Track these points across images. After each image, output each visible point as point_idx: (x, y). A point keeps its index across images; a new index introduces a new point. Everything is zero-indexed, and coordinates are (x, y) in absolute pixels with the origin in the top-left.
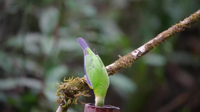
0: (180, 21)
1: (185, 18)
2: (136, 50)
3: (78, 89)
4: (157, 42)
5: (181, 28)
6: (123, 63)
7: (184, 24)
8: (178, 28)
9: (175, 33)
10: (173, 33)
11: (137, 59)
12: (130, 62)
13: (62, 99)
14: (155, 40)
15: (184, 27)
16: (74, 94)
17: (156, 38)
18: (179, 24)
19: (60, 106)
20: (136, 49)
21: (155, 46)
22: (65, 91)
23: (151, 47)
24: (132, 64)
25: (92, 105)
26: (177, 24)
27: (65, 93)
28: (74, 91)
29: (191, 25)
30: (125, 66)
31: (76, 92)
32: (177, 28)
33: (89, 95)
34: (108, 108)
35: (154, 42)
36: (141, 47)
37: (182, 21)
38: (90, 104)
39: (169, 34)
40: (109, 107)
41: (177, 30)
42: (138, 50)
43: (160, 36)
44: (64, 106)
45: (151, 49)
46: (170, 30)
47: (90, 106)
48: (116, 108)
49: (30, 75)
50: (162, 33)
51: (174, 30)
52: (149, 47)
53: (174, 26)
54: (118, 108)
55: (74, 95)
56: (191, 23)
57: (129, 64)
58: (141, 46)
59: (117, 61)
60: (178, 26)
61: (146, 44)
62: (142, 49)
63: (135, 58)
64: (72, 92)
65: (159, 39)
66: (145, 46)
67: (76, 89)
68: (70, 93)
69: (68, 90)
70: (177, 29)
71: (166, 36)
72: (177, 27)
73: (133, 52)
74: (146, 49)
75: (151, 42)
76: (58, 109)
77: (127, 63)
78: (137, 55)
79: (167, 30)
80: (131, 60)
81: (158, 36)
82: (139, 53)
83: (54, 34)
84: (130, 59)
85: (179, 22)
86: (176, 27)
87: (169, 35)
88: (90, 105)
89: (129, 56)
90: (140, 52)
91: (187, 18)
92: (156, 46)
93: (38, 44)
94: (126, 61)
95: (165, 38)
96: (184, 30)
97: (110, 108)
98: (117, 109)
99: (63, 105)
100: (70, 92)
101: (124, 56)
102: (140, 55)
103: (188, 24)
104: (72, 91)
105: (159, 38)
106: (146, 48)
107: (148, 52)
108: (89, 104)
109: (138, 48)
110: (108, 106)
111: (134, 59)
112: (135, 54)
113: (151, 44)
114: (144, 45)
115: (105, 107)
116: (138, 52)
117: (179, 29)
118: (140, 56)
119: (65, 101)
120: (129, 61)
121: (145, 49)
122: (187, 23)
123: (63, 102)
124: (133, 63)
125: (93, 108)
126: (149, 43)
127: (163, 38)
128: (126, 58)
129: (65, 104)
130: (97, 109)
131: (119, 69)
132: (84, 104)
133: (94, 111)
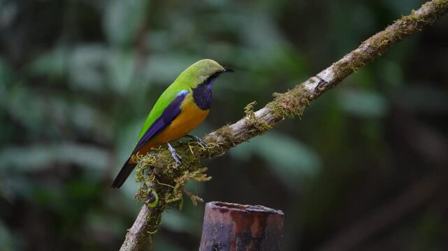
0: (413, 11)
1: (424, 3)
2: (314, 78)
4: (361, 58)
5: (414, 24)
6: (285, 107)
7: (421, 15)
8: (407, 24)
9: (402, 37)
10: (397, 37)
11: (315, 97)
12: (301, 104)
13: (149, 190)
14: (356, 55)
15: (420, 23)
16: (175, 178)
17: (358, 50)
18: (409, 17)
19: (145, 205)
20: (315, 76)
21: (357, 68)
22: (155, 170)
23: (347, 69)
24: (305, 109)
25: (222, 205)
26: (404, 17)
27: (155, 174)
28: (173, 172)
29: (438, 18)
30: (290, 112)
31: (177, 172)
32: (404, 26)
33: (207, 177)
34: (258, 212)
35: (353, 59)
36: (325, 71)
37: (416, 10)
38: (217, 202)
39: (387, 39)
40: (259, 210)
41: (406, 30)
42: (318, 77)
43: (367, 44)
44: (153, 205)
45: (346, 76)
46: (390, 30)
47: (216, 207)
48: (275, 211)
49: (85, 139)
50: (371, 38)
51: (399, 29)
52: (342, 68)
53: (399, 22)
54: (280, 212)
55: (175, 180)
56: (437, 13)
57: (298, 108)
58: (325, 69)
59: (271, 103)
60: (408, 21)
61: (337, 63)
62: (327, 75)
63: (312, 96)
64: (169, 174)
65: (365, 51)
66: (334, 68)
68: (165, 175)
69: (161, 169)
70: (405, 28)
71: (381, 45)
72: (405, 23)
73: (308, 82)
74: (336, 74)
75: (347, 58)
76: (142, 211)
77: (293, 106)
78: (317, 88)
79: (384, 30)
80: (303, 99)
81: (362, 45)
82: (319, 83)
83: (137, 46)
84: (299, 98)
85: (409, 13)
86: (402, 24)
87: (386, 41)
88: (217, 204)
89: (298, 90)
90: (323, 81)
91: (428, 3)
92: (359, 66)
93: (101, 69)
94: (292, 101)
95: (379, 49)
96: (420, 30)
97: (262, 211)
98: (277, 213)
99: (151, 202)
100: (165, 172)
101: (287, 91)
102: (323, 88)
103: (430, 16)
104: (170, 172)
105: (364, 49)
106: (335, 72)
107: (340, 81)
108: (214, 202)
109: (319, 73)
110: (256, 206)
111: (308, 98)
112: (310, 86)
113: (346, 63)
114: (333, 66)
115: (251, 210)
116: (318, 81)
117: (410, 27)
118: (323, 91)
119: (154, 193)
120: (297, 103)
121: (334, 74)
122: (427, 13)
123: (150, 195)
124: (307, 106)
125: (223, 211)
126: (342, 60)
127: (374, 48)
128: (292, 96)
129: (155, 200)
130: (233, 213)
131: (277, 120)
132: (197, 200)
133: (225, 219)
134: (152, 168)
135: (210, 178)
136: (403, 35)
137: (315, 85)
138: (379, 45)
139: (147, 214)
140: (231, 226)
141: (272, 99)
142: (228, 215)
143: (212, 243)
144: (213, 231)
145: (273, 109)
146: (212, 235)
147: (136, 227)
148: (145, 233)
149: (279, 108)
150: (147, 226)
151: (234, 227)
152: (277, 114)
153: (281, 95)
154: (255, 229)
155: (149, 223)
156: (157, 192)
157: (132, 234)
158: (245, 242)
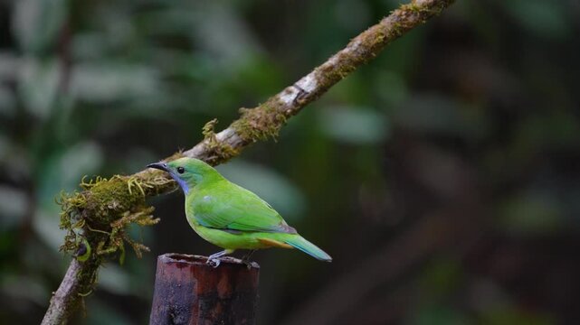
2: (292, 88)
3: (121, 206)
4: (351, 60)
5: (416, 15)
6: (255, 125)
7: (424, 4)
8: (407, 15)
9: (401, 31)
10: (395, 32)
11: (294, 112)
12: (276, 121)
13: (79, 239)
14: (343, 56)
15: (423, 13)
16: (112, 221)
17: (346, 51)
18: (410, 6)
19: (74, 259)
20: (292, 85)
21: (346, 73)
22: (84, 213)
23: (332, 75)
24: (281, 128)
25: (178, 258)
26: (403, 6)
27: (85, 218)
28: (109, 214)
29: (446, 6)
30: (261, 133)
31: (115, 214)
32: (404, 17)
33: (154, 219)
35: (341, 61)
36: (305, 78)
38: (173, 254)
39: (382, 34)
41: (406, 22)
42: (297, 87)
43: (357, 42)
44: (84, 259)
45: (332, 84)
46: (386, 24)
47: (172, 260)
50: (362, 34)
51: (397, 21)
52: (327, 74)
53: (397, 12)
54: (254, 265)
55: (112, 225)
57: (272, 127)
58: (305, 75)
59: (237, 122)
60: (408, 10)
61: (320, 67)
62: (308, 83)
63: (289, 111)
64: (104, 217)
65: (355, 51)
66: (316, 74)
67: (115, 205)
68: (98, 218)
69: (93, 210)
70: (406, 19)
71: (375, 42)
72: (404, 13)
73: (283, 93)
74: (319, 82)
75: (333, 61)
76: (70, 267)
77: (266, 125)
78: (295, 100)
79: (378, 23)
80: (278, 116)
81: (351, 44)
82: (299, 94)
84: (273, 113)
85: (410, 1)
86: (401, 15)
87: (381, 37)
88: (172, 257)
89: (271, 103)
90: (303, 91)
92: (348, 71)
94: (263, 119)
95: (372, 47)
96: (424, 22)
99: (82, 254)
100: (97, 214)
101: (258, 106)
102: (303, 101)
103: (435, 4)
104: (104, 214)
105: (353, 49)
106: (318, 79)
107: (325, 90)
108: (168, 255)
109: (297, 81)
111: (285, 113)
112: (287, 98)
113: (332, 68)
114: (315, 72)
116: (296, 91)
117: (411, 19)
118: (303, 105)
119: (85, 242)
120: (271, 120)
121: (316, 81)
123: (80, 246)
124: (284, 124)
125: (181, 266)
126: (327, 64)
127: (366, 47)
128: (264, 112)
129: (86, 251)
130: (194, 269)
131: (245, 143)
132: (142, 250)
133: (184, 275)
134: (81, 210)
135: (158, 220)
136: (403, 30)
137: (293, 97)
138: (373, 42)
139: (77, 270)
140: (191, 285)
141: (238, 116)
142: (187, 271)
143: (167, 308)
144: (168, 291)
145: (239, 130)
146: (167, 297)
147: (64, 288)
148: (76, 296)
149: (248, 128)
150: (77, 287)
151: (196, 287)
152: (245, 136)
153: (250, 111)
154: (223, 288)
155: (80, 282)
156: (89, 242)
157: (58, 298)
158: (211, 306)
